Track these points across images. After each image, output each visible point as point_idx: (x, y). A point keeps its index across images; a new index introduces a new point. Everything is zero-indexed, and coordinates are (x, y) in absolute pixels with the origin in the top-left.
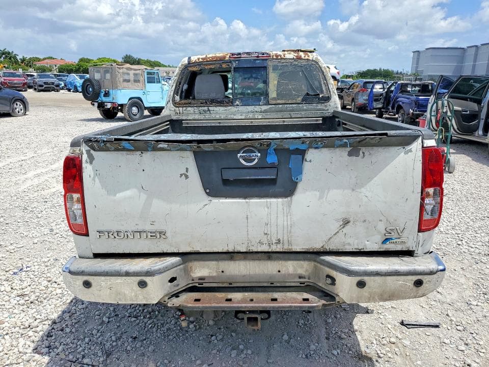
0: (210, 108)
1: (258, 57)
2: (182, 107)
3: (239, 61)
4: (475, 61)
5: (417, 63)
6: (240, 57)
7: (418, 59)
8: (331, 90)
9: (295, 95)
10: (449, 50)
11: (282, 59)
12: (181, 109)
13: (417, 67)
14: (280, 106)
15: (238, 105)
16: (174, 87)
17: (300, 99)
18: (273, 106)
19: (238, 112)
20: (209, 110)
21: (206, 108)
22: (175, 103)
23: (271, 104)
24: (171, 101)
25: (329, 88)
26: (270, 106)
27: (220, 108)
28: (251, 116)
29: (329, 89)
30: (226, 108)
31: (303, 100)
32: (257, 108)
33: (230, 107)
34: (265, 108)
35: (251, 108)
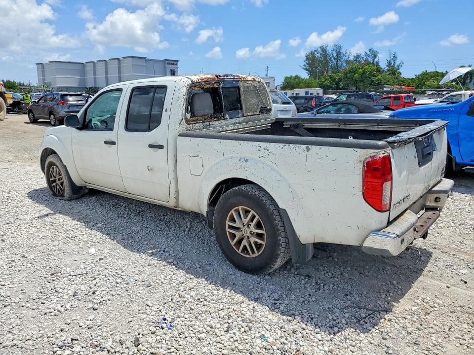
0: (211, 123)
1: (234, 79)
2: (192, 124)
3: (223, 81)
4: (95, 74)
5: (43, 75)
6: (224, 79)
7: (43, 71)
9: (256, 108)
10: (71, 64)
11: (246, 80)
12: (191, 125)
13: (44, 79)
14: (249, 117)
15: (227, 119)
16: (185, 105)
17: (258, 111)
18: (246, 117)
19: (228, 125)
20: (210, 125)
21: (208, 123)
22: (187, 121)
24: (184, 119)
26: (244, 118)
27: (217, 122)
28: (236, 126)
30: (220, 122)
32: (237, 120)
33: (222, 121)
34: (241, 119)
35: (234, 120)
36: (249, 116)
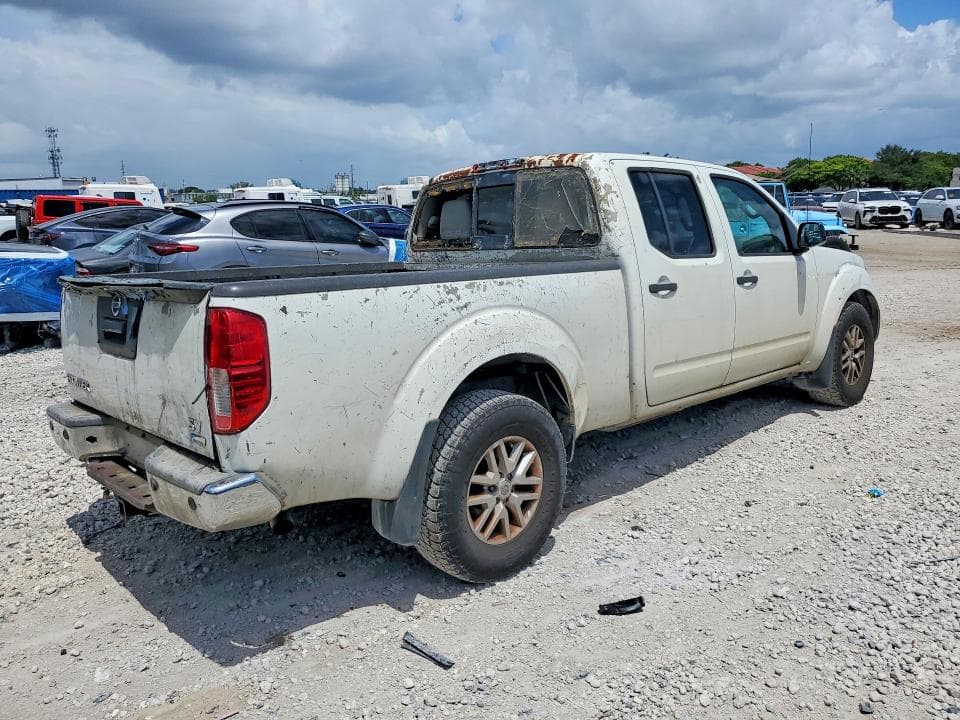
0: (448, 253)
1: (505, 167)
2: (420, 251)
3: (482, 176)
6: (484, 171)
8: (601, 222)
9: (550, 232)
11: (535, 168)
12: (418, 254)
14: (530, 250)
15: (477, 249)
17: (555, 240)
18: (520, 251)
20: (447, 256)
21: (443, 254)
22: (413, 245)
23: (517, 248)
25: (598, 218)
26: (516, 251)
27: (458, 252)
29: (599, 221)
30: (464, 254)
31: (560, 242)
32: (501, 255)
33: (469, 253)
34: (510, 253)
35: (493, 254)
36: (527, 248)
